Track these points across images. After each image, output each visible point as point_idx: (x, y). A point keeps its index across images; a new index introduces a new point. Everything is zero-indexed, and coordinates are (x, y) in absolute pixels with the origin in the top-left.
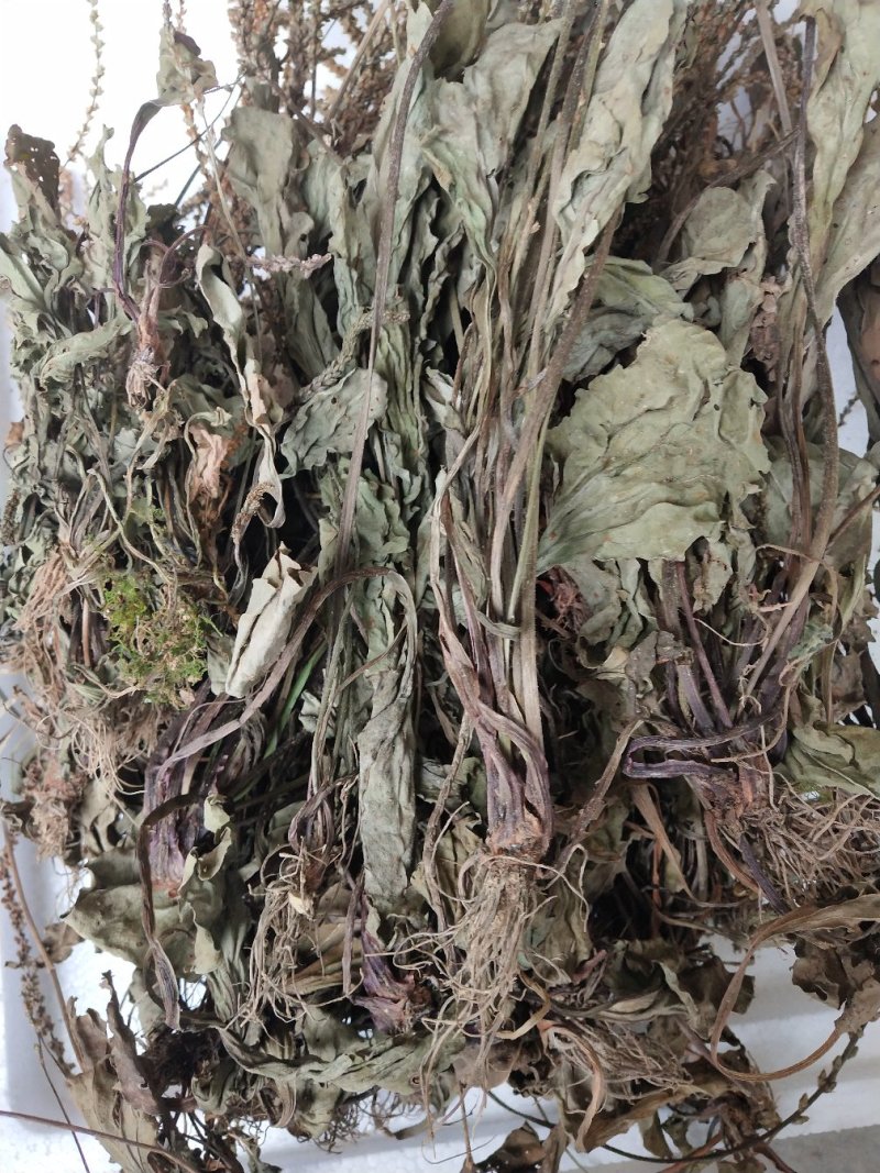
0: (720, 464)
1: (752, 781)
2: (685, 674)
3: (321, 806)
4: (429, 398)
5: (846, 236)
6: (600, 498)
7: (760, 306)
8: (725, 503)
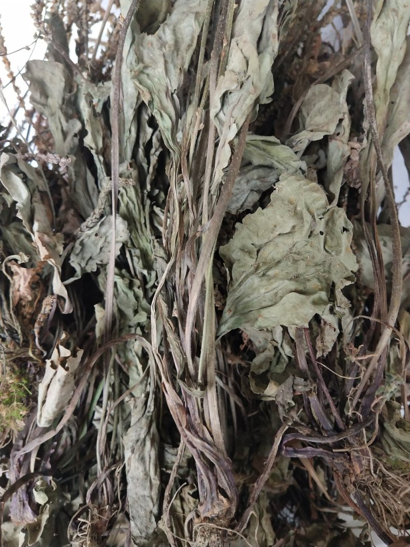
0: (327, 265)
1: (360, 462)
2: (313, 398)
3: (105, 480)
4: (156, 225)
5: (399, 109)
6: (254, 290)
7: (349, 156)
8: (331, 289)
